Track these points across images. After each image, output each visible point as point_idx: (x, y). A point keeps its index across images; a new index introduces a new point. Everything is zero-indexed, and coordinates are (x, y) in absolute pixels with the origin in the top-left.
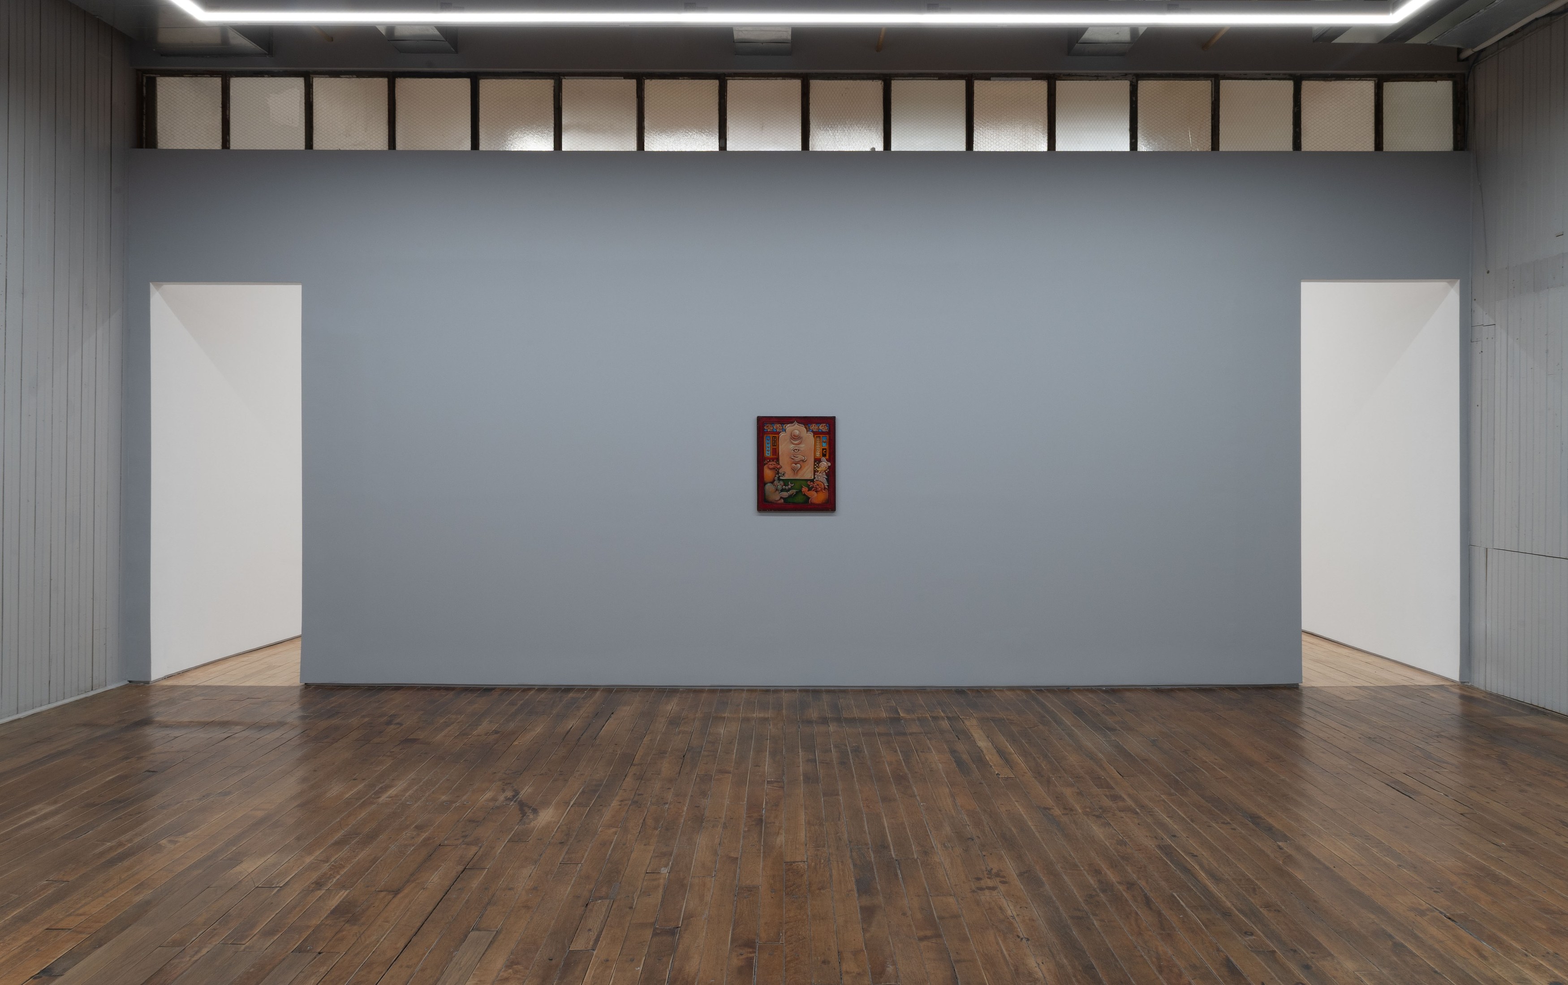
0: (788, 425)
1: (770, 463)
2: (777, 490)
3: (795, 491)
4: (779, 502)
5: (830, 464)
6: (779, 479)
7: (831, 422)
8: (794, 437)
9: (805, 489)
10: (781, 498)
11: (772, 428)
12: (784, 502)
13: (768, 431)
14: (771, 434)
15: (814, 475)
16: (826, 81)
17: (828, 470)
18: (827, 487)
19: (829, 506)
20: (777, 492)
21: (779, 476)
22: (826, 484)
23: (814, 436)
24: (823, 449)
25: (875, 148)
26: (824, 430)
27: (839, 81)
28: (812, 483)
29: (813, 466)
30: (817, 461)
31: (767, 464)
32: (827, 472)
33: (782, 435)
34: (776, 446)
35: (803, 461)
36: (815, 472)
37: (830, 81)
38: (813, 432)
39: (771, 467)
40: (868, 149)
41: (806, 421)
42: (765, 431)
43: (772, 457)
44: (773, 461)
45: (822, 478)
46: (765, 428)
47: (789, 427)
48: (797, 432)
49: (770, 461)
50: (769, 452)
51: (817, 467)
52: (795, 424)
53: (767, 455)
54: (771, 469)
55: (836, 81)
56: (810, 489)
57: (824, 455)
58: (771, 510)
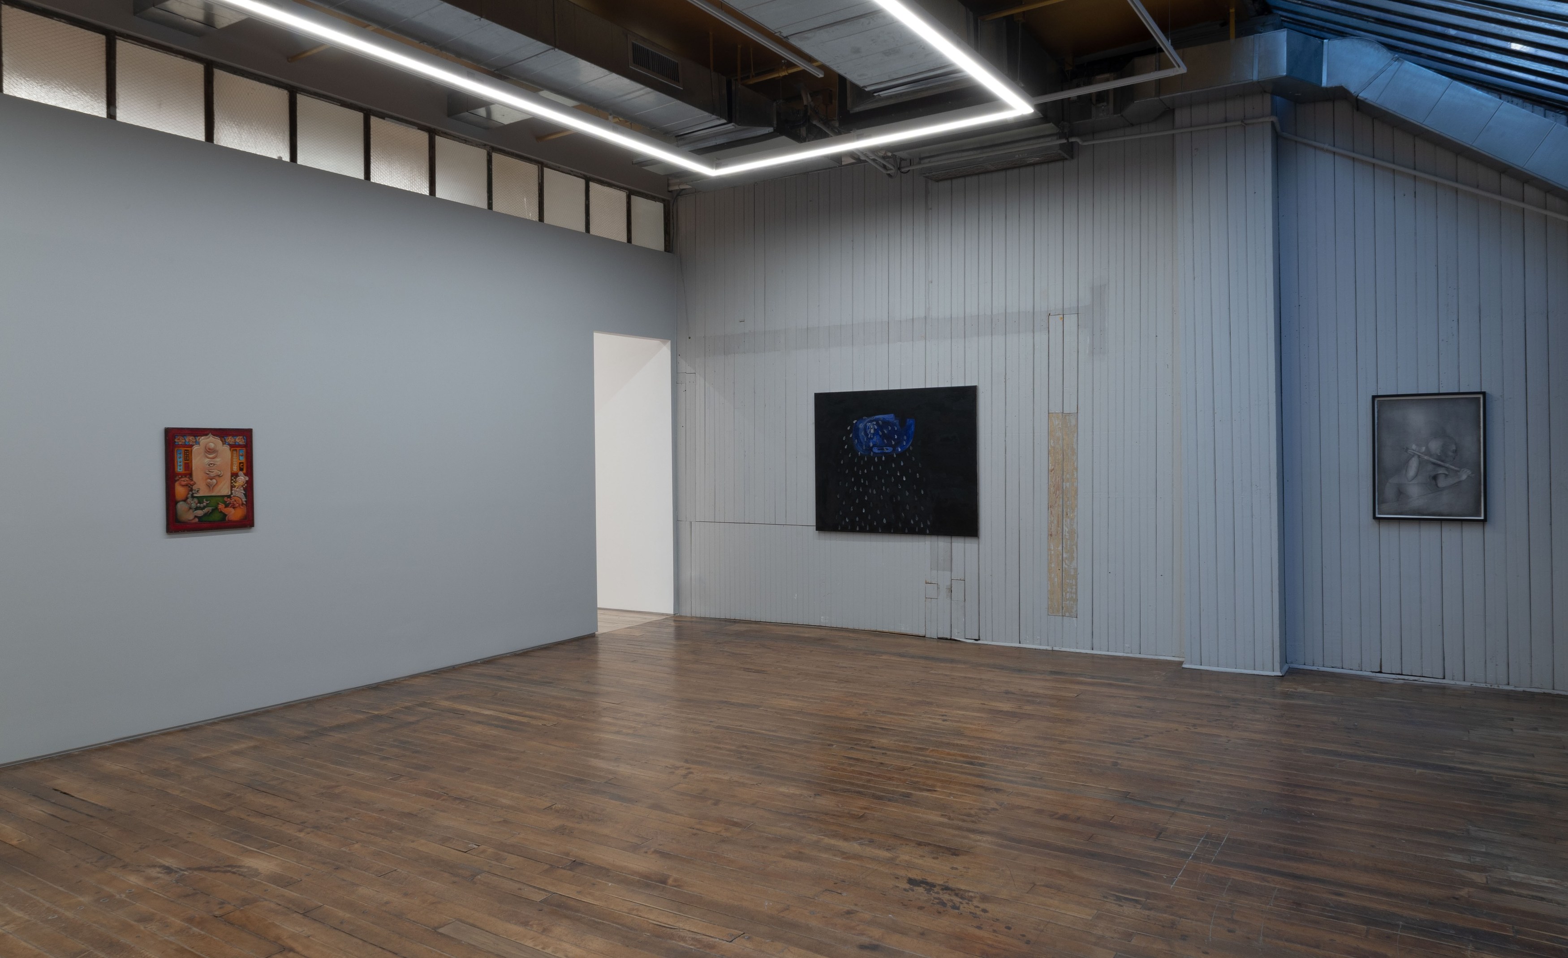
0: (203, 438)
1: (183, 479)
2: (190, 508)
3: (211, 508)
4: (194, 521)
5: (247, 479)
6: (193, 497)
7: (247, 434)
8: (209, 451)
9: (221, 506)
10: (196, 517)
11: (184, 441)
12: (199, 521)
13: (180, 443)
14: (183, 447)
15: (231, 490)
16: (232, 75)
17: (246, 485)
18: (245, 503)
19: (247, 522)
20: (191, 511)
21: (193, 494)
22: (244, 500)
23: (230, 450)
24: (240, 463)
25: (281, 158)
26: (241, 443)
27: (245, 79)
28: (229, 499)
29: (230, 481)
30: (234, 475)
31: (178, 480)
32: (244, 486)
33: (195, 448)
34: (188, 460)
35: (219, 476)
36: (232, 487)
37: (235, 76)
38: (229, 445)
39: (184, 483)
40: (275, 157)
41: (222, 433)
42: (176, 443)
43: (184, 472)
44: (186, 476)
45: (239, 493)
46: (176, 440)
47: (203, 440)
48: (212, 445)
49: (182, 477)
50: (181, 467)
51: (234, 481)
52: (209, 437)
53: (179, 470)
54: (183, 486)
55: (242, 78)
56: (227, 506)
57: (241, 469)
58: (184, 531)
